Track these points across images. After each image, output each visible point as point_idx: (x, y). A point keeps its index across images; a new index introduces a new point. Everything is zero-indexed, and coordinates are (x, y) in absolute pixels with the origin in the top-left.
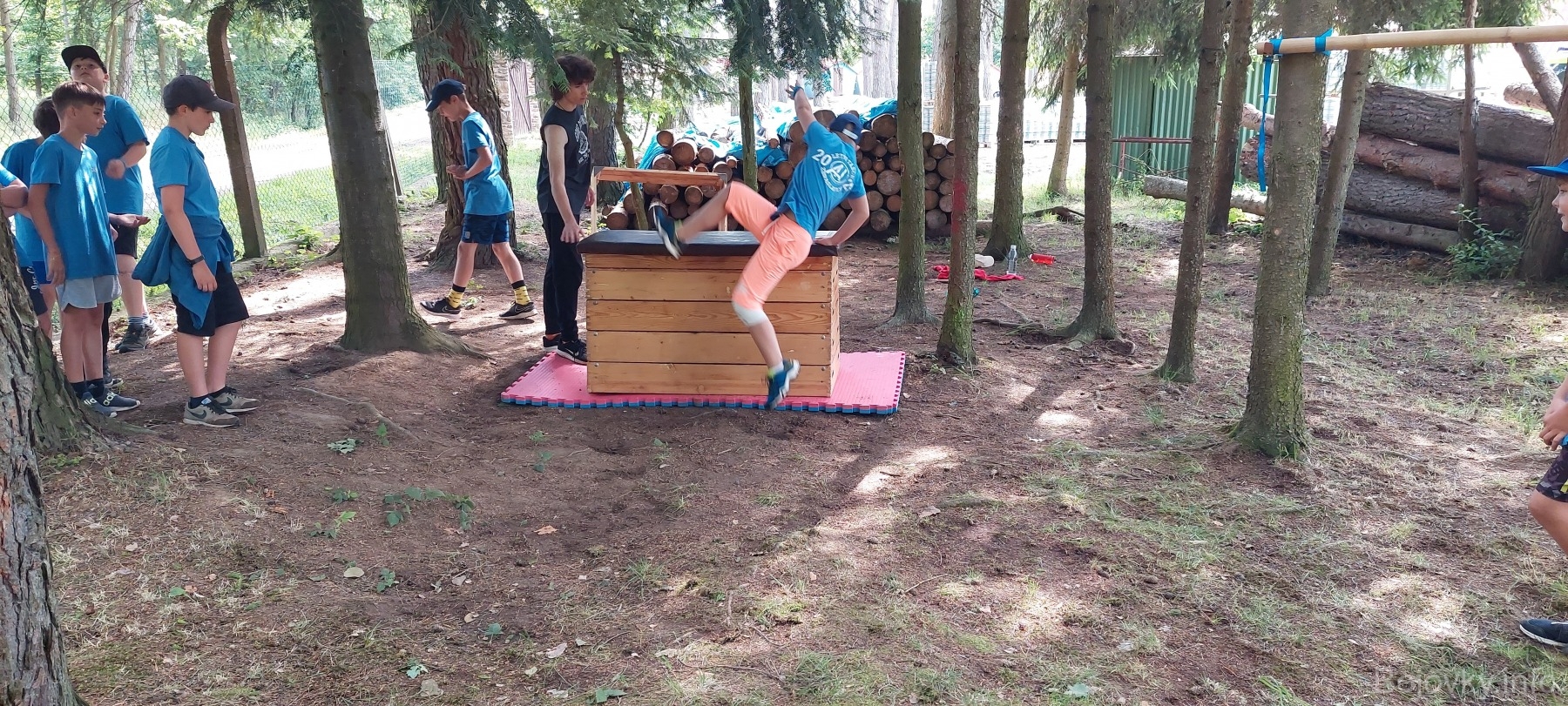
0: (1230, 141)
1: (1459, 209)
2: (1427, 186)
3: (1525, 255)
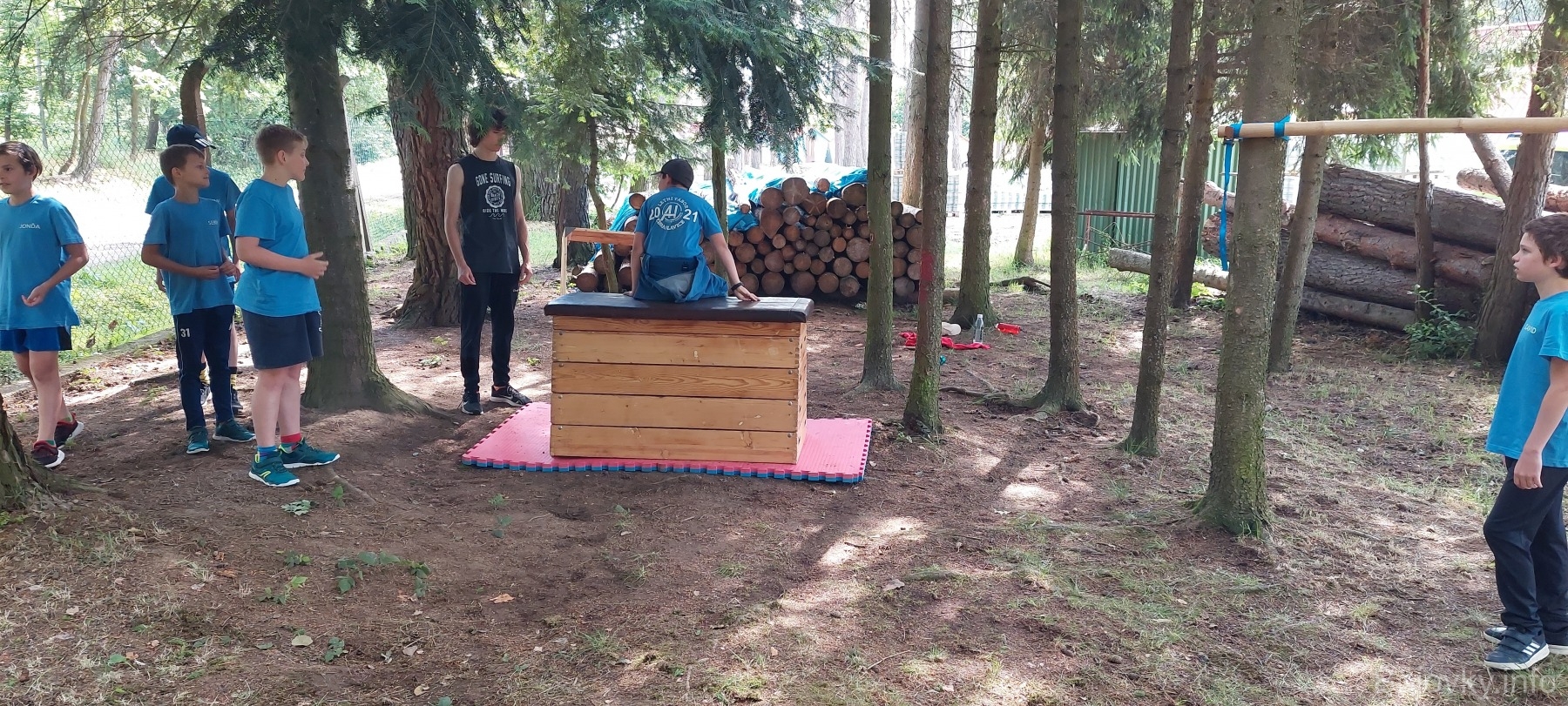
0: (1192, 218)
1: (1415, 289)
2: (1384, 265)
3: (1481, 336)
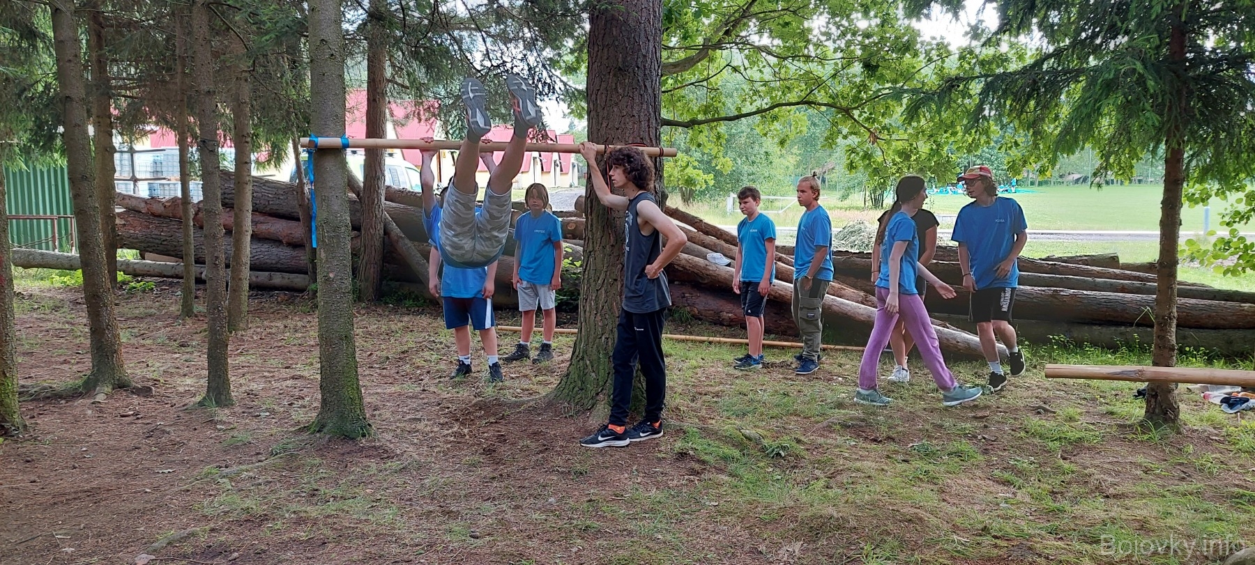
2: (277, 244)
3: (363, 286)
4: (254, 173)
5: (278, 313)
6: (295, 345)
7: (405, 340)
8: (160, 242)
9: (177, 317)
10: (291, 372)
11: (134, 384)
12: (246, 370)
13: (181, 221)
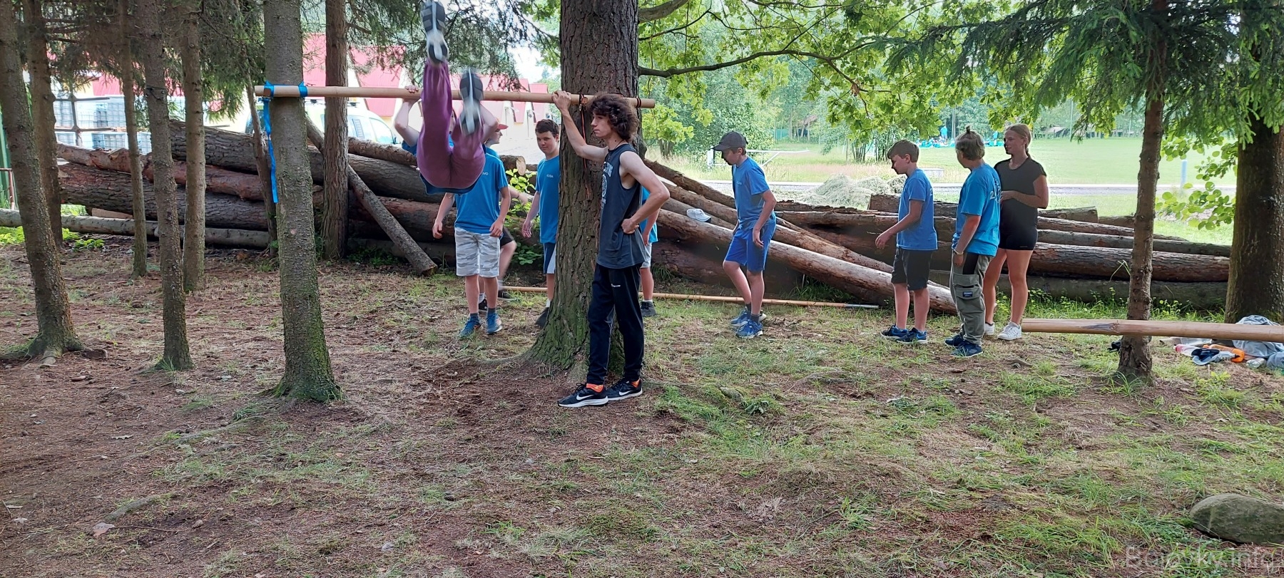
2: (234, 199)
3: (327, 243)
4: (207, 123)
5: (237, 272)
6: (256, 305)
7: (373, 299)
8: (107, 197)
9: (129, 277)
10: (254, 334)
11: (85, 347)
12: (205, 331)
13: (130, 175)
